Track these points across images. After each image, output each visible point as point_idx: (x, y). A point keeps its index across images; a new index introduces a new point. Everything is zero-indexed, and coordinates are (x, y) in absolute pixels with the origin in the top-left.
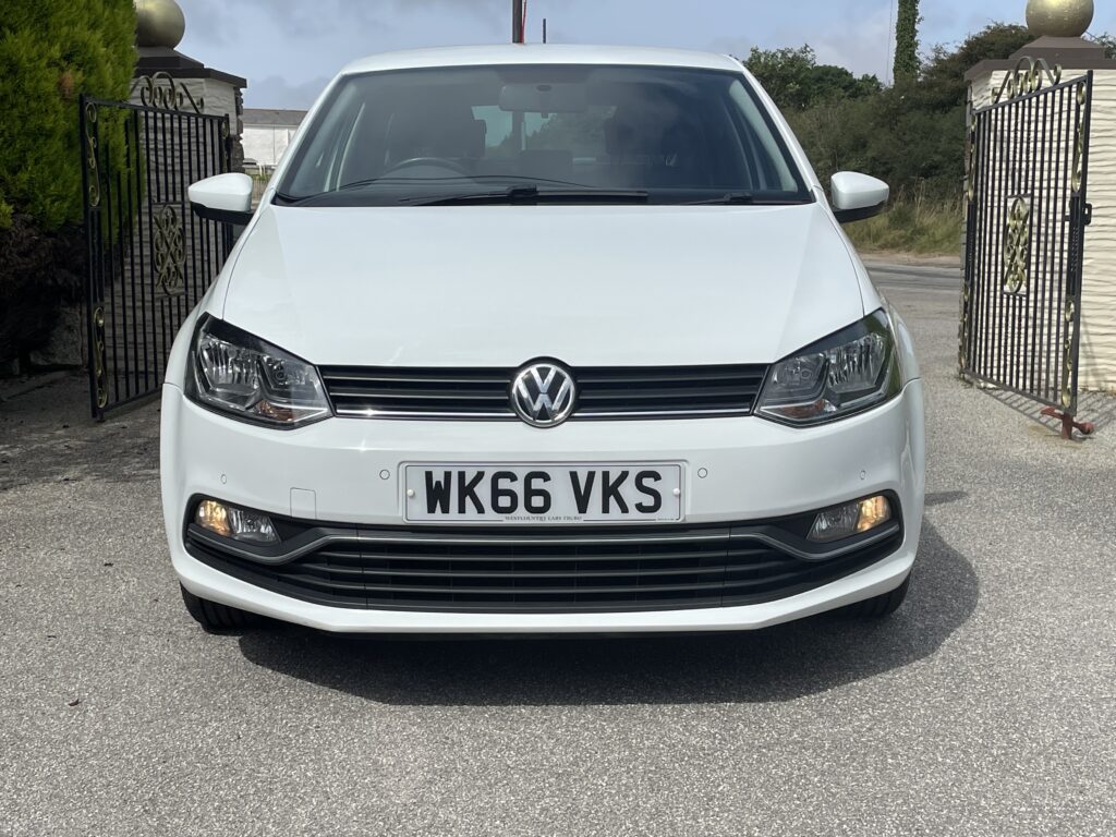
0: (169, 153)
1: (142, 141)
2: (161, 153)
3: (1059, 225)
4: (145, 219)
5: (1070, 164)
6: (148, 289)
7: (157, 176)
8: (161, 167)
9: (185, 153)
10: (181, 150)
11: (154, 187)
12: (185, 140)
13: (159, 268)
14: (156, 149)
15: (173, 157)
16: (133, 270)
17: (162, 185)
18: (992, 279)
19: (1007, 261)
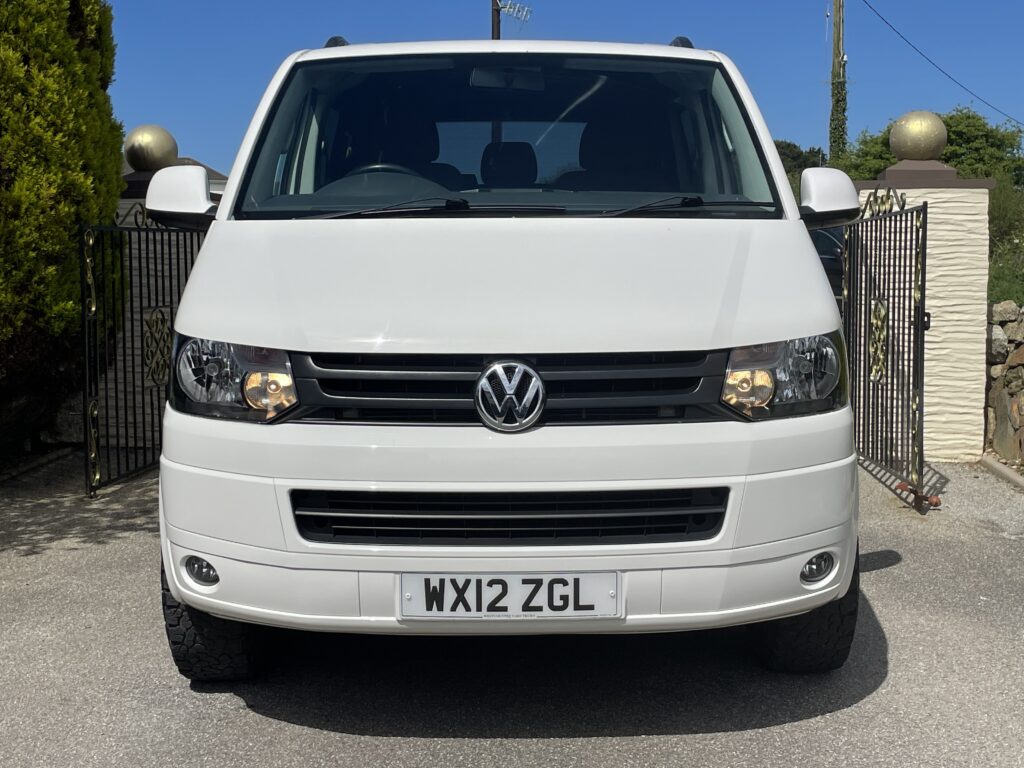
0: (159, 261)
1: (135, 252)
2: (152, 261)
4: (137, 316)
6: (138, 376)
7: (148, 278)
8: (152, 273)
9: (174, 261)
10: (170, 259)
11: (145, 290)
12: (174, 250)
13: (148, 362)
14: (147, 258)
15: (163, 264)
16: (125, 360)
17: (153, 288)
18: (862, 365)
19: (872, 353)
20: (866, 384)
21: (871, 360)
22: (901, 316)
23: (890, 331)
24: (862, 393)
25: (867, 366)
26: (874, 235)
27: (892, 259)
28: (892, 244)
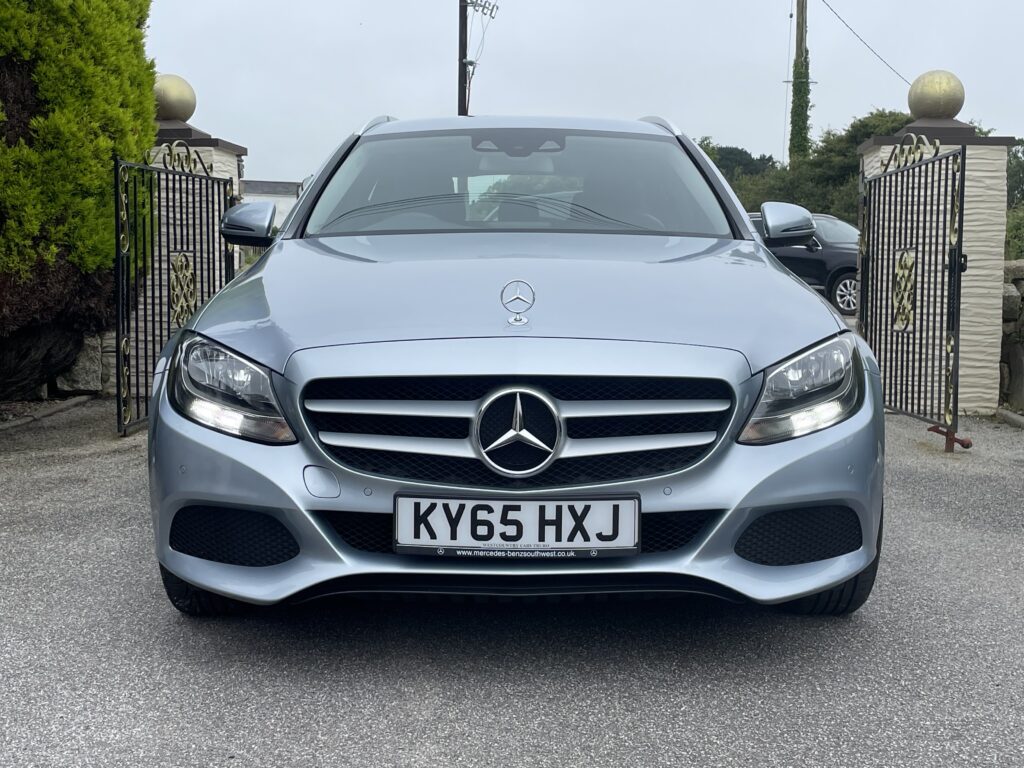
0: (184, 210)
2: (178, 210)
3: (939, 274)
5: (948, 224)
6: (165, 326)
8: (178, 222)
9: (197, 210)
10: (194, 207)
11: (171, 239)
12: (197, 199)
13: (174, 306)
14: (174, 207)
15: (187, 213)
16: (145, 309)
17: (178, 237)
18: (884, 320)
19: (896, 304)
20: (889, 338)
21: (895, 311)
22: (933, 262)
23: (919, 279)
24: (883, 346)
25: (889, 319)
26: (899, 189)
27: (922, 208)
28: (922, 193)
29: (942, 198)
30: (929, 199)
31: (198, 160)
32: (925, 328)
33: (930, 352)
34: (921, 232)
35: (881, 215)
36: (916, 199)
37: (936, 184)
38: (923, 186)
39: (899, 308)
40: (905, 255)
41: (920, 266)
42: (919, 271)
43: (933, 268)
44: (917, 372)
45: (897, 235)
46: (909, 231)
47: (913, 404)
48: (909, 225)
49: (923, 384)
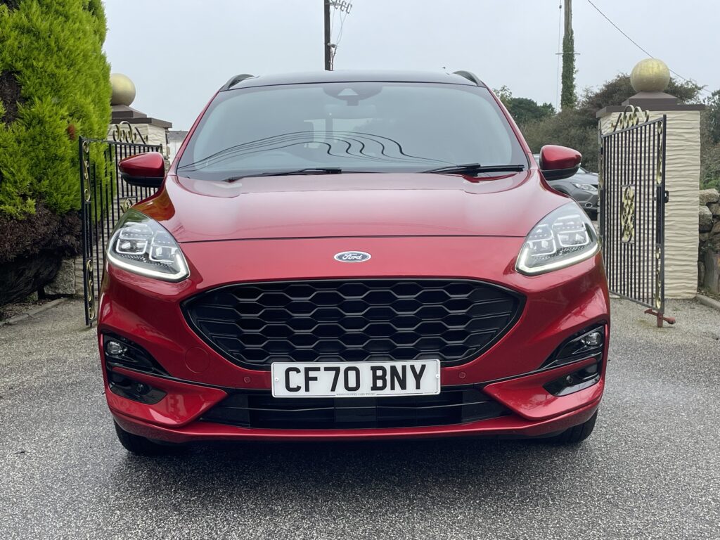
3: (651, 201)
4: (116, 207)
5: (656, 166)
17: (125, 187)
18: (615, 233)
19: (623, 224)
20: (619, 246)
21: (623, 228)
22: (646, 193)
23: (638, 205)
24: (615, 252)
25: (619, 233)
26: (624, 142)
27: (639, 155)
28: (639, 145)
29: (652, 147)
30: (643, 149)
31: (137, 133)
32: (642, 239)
33: (646, 254)
34: (638, 172)
35: (612, 161)
36: (635, 149)
37: (647, 139)
38: (639, 140)
39: (625, 227)
40: (628, 190)
41: (638, 195)
42: (638, 200)
43: (646, 197)
44: (637, 270)
45: (623, 174)
46: (630, 172)
47: (635, 291)
48: (631, 167)
49: (641, 277)
